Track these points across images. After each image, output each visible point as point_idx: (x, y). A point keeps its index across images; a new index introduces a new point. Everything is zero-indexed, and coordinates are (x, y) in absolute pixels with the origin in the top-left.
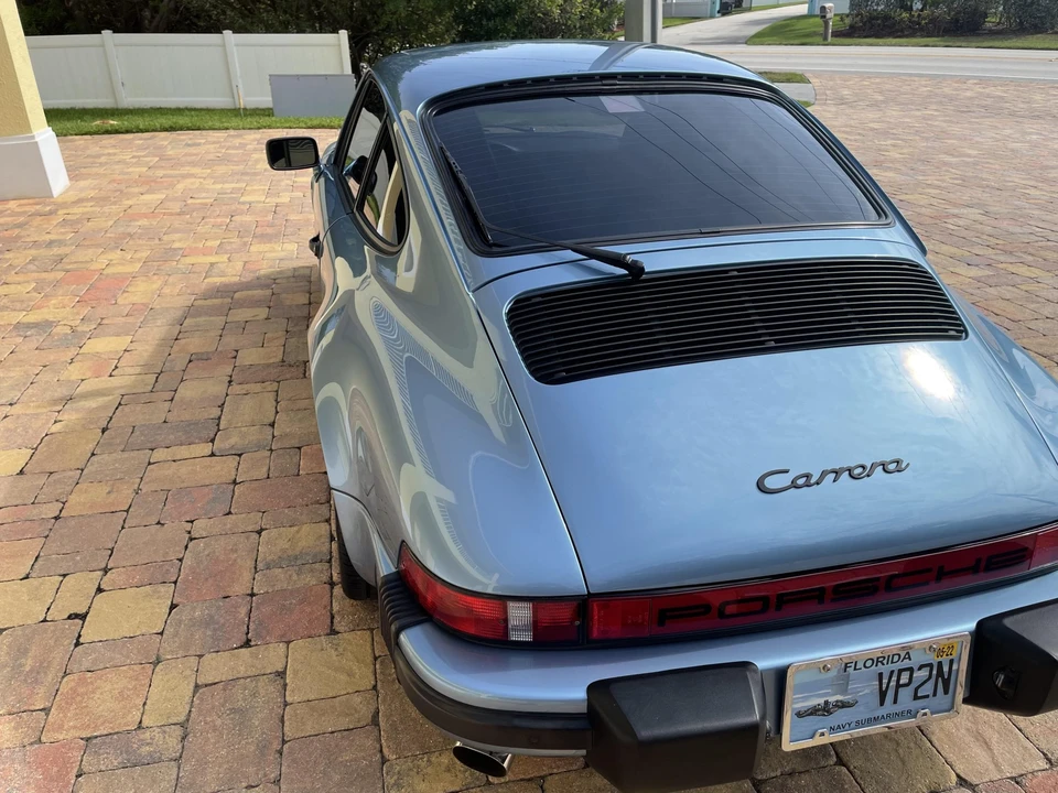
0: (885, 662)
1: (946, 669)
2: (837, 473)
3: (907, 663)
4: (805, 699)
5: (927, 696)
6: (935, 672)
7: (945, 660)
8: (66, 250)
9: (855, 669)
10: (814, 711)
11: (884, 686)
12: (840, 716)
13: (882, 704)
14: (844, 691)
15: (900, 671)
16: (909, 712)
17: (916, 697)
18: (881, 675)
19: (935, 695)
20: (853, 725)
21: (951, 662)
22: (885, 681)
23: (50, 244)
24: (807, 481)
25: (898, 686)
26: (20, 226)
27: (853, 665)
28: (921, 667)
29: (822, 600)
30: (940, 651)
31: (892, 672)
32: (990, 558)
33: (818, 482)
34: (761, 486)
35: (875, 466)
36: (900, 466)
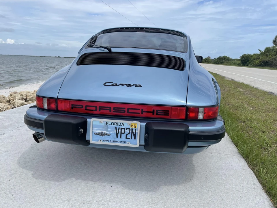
0: (117, 124)
1: (134, 131)
2: (123, 85)
3: (123, 127)
4: (97, 130)
5: (129, 138)
6: (131, 131)
7: (134, 128)
9: (109, 124)
10: (99, 134)
11: (117, 132)
12: (106, 138)
13: (117, 137)
14: (107, 130)
15: (121, 128)
16: (125, 142)
17: (126, 138)
18: (116, 128)
19: (132, 138)
20: (110, 141)
21: (135, 129)
22: (117, 130)
24: (116, 85)
25: (121, 133)
27: (108, 123)
28: (127, 129)
29: (110, 111)
30: (132, 126)
31: (119, 128)
32: (157, 111)
33: (118, 86)
34: (105, 85)
35: (134, 85)
36: (140, 86)
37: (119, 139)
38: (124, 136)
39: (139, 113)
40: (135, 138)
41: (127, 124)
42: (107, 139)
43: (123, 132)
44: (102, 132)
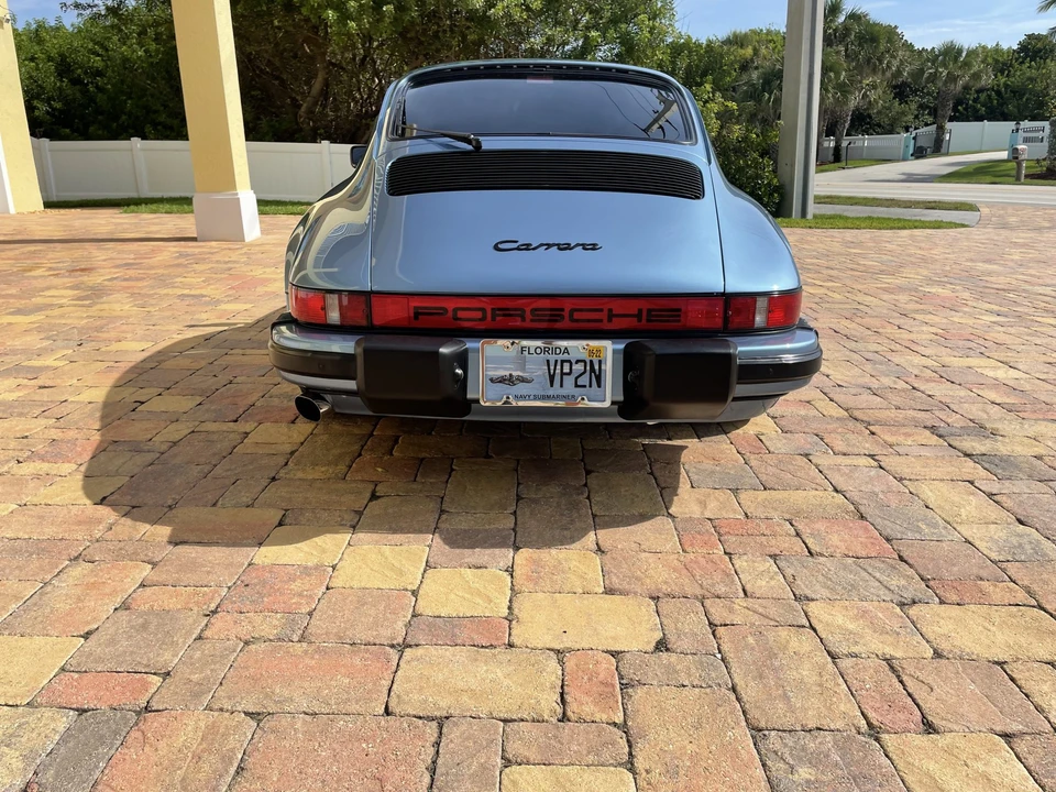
0: (550, 352)
1: (597, 367)
2: (549, 246)
3: (566, 356)
4: (496, 369)
5: (585, 386)
6: (588, 368)
7: (595, 360)
8: (238, 266)
9: (529, 353)
10: (502, 380)
11: (552, 371)
12: (521, 388)
13: (552, 386)
14: (523, 370)
15: (563, 362)
16: (574, 397)
17: (577, 386)
18: (548, 361)
19: (590, 386)
20: (532, 397)
21: (600, 362)
22: (552, 368)
23: (226, 263)
24: (527, 247)
25: (562, 374)
26: (212, 253)
27: (527, 349)
28: (577, 362)
29: (523, 320)
30: (591, 352)
31: (556, 361)
32: (649, 311)
33: (534, 249)
34: (496, 248)
35: (578, 245)
36: (594, 247)
37: (556, 390)
38: (569, 381)
39: (601, 321)
40: (599, 386)
41: (577, 347)
42: (524, 392)
43: (566, 370)
44: (511, 375)
